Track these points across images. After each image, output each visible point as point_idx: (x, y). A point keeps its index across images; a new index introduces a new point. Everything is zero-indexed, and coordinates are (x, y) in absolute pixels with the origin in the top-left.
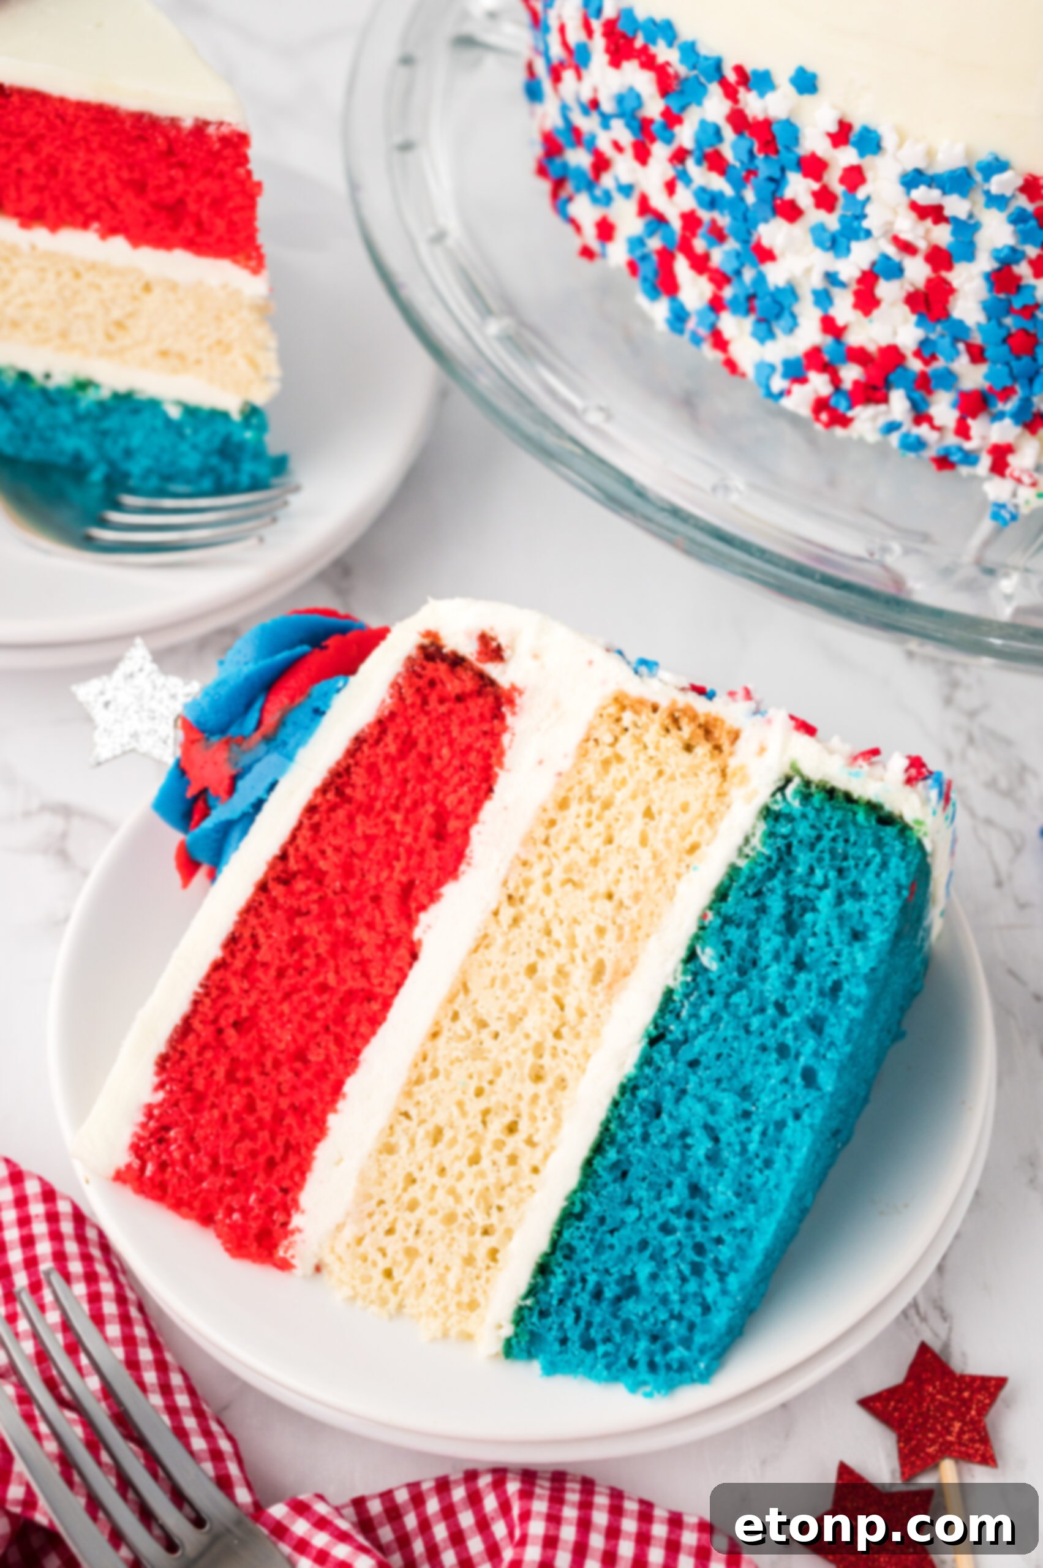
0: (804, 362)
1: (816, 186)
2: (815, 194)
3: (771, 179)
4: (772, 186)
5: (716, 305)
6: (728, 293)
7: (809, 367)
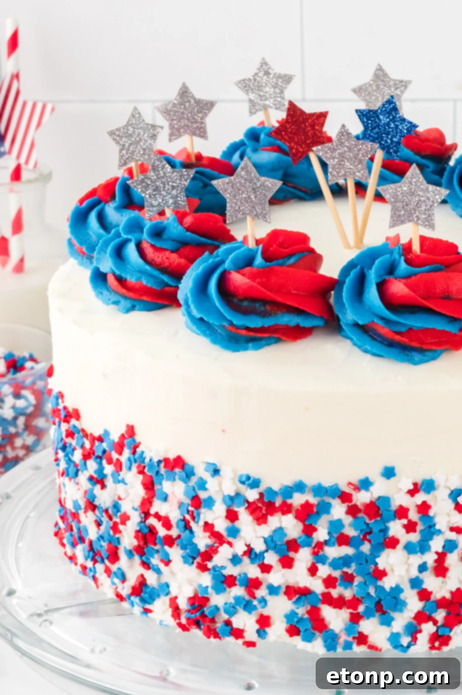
0: (415, 622)
1: (405, 521)
2: (405, 526)
3: (381, 531)
4: (382, 534)
5: (355, 618)
6: (361, 609)
7: (420, 623)
